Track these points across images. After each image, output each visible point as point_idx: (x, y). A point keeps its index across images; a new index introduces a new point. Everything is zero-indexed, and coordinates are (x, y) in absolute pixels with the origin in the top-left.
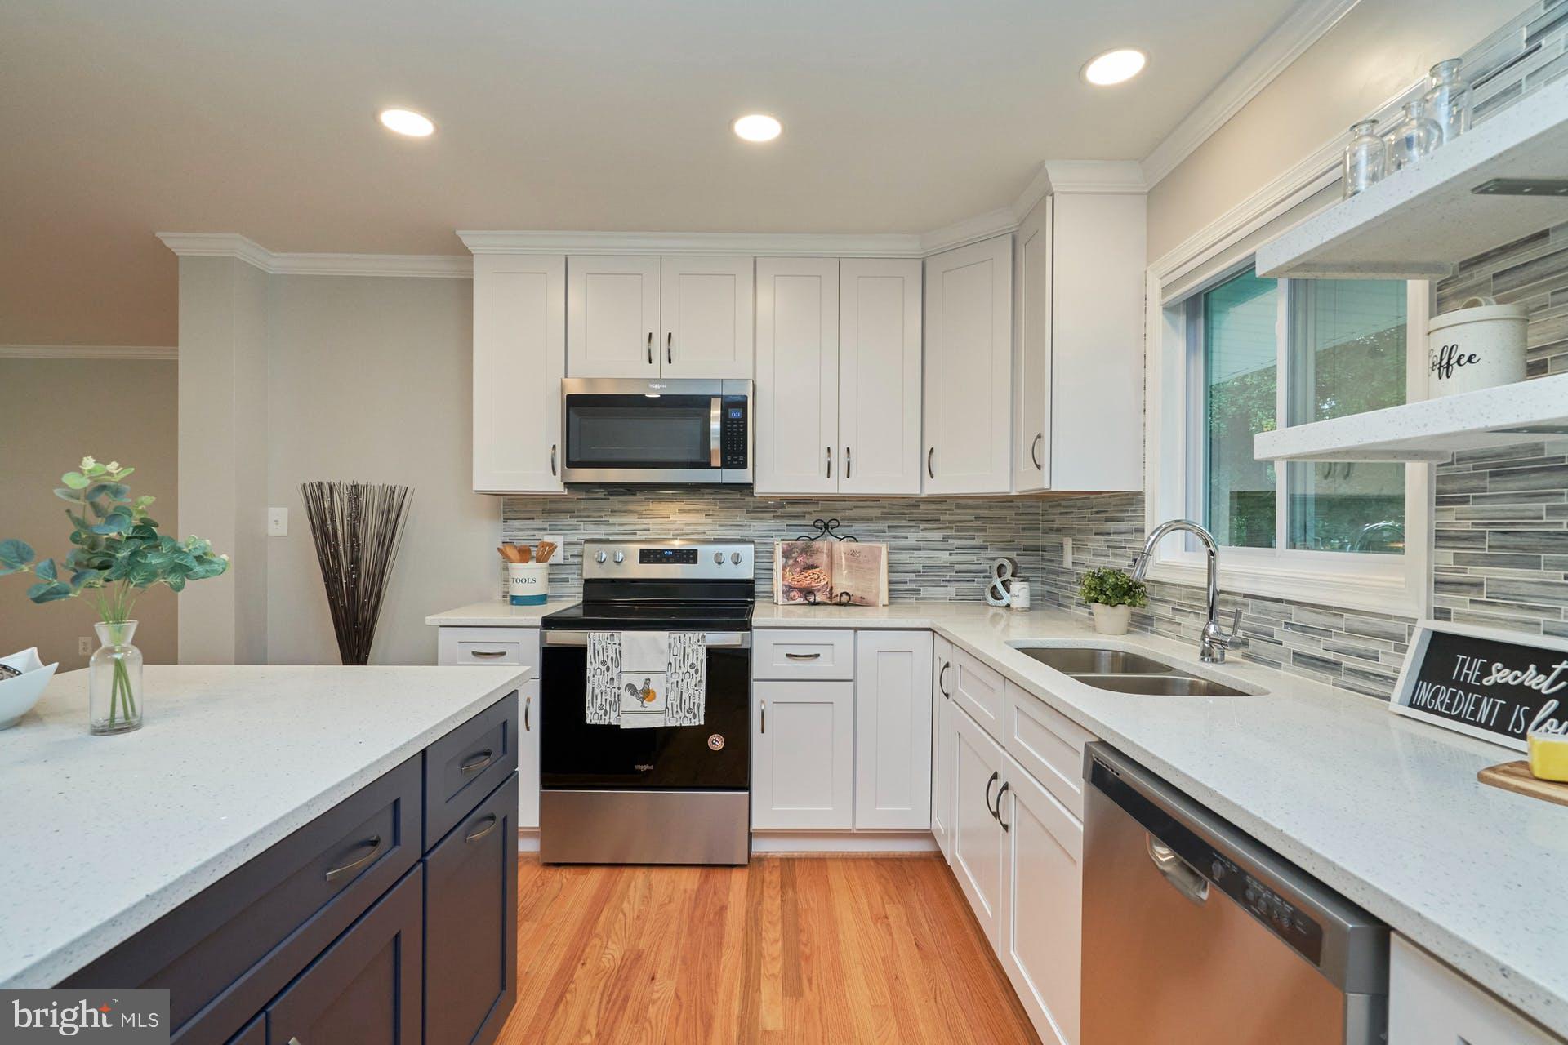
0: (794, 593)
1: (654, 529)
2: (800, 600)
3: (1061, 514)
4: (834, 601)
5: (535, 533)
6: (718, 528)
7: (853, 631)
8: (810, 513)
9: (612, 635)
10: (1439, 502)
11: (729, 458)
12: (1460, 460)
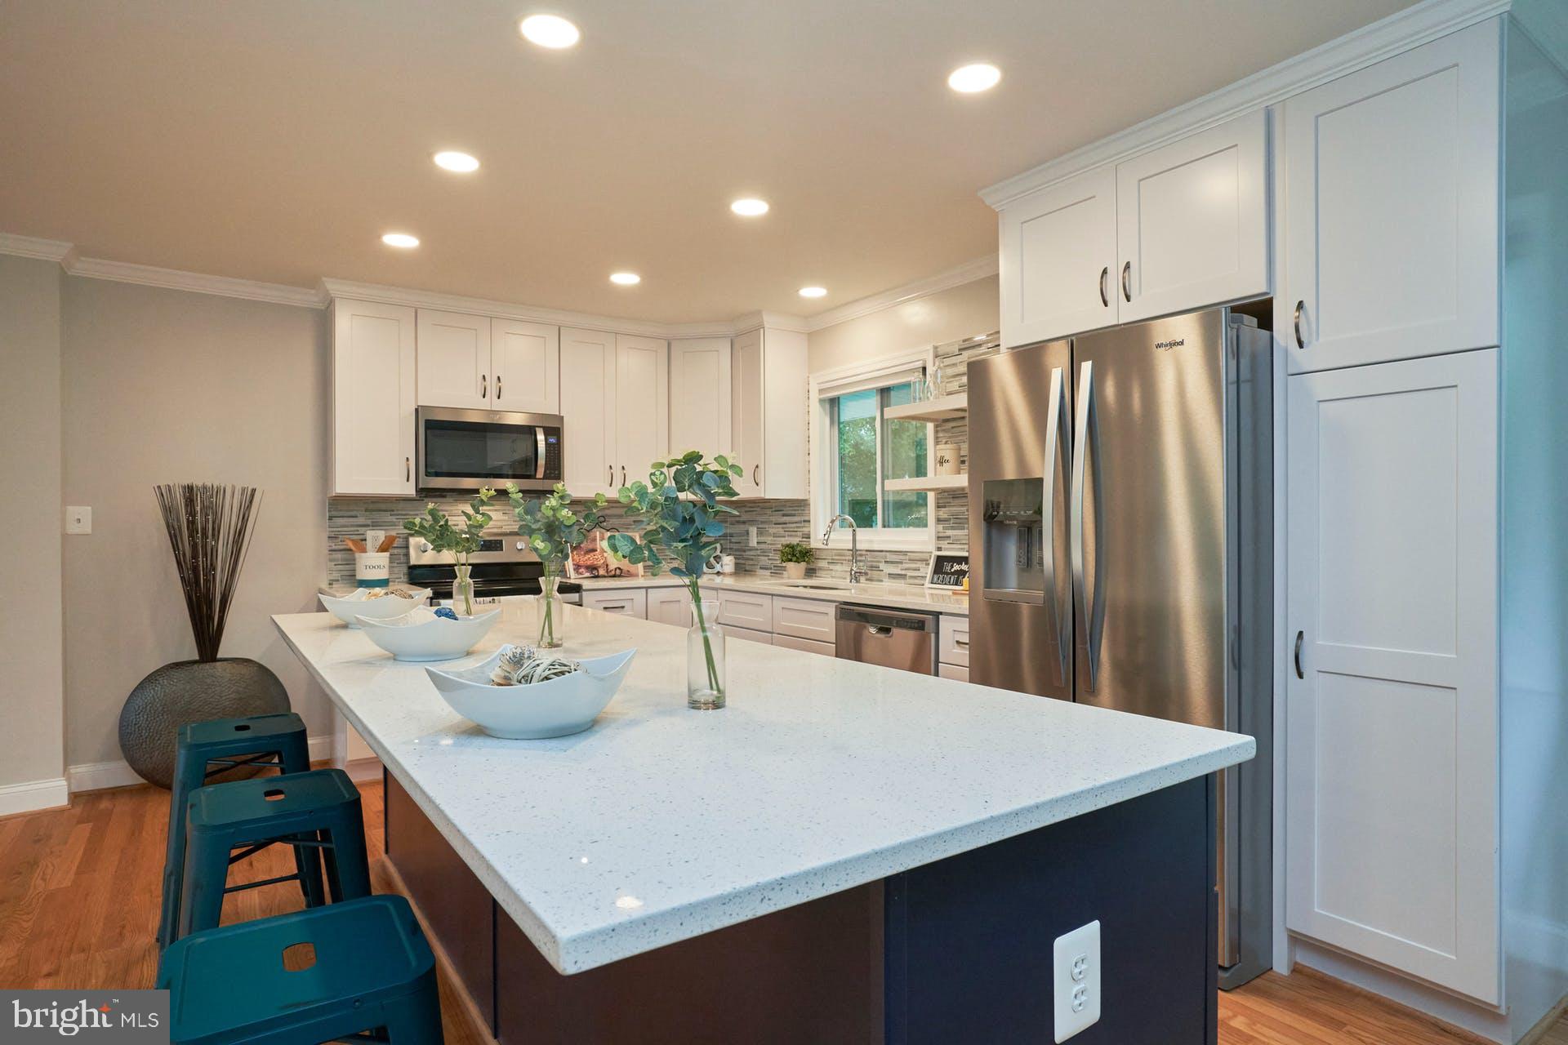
0: (582, 570)
2: (588, 575)
3: (746, 512)
4: (611, 574)
5: (359, 529)
6: (512, 523)
7: (644, 590)
8: (580, 512)
9: (493, 600)
10: (938, 507)
11: (548, 472)
12: (945, 492)
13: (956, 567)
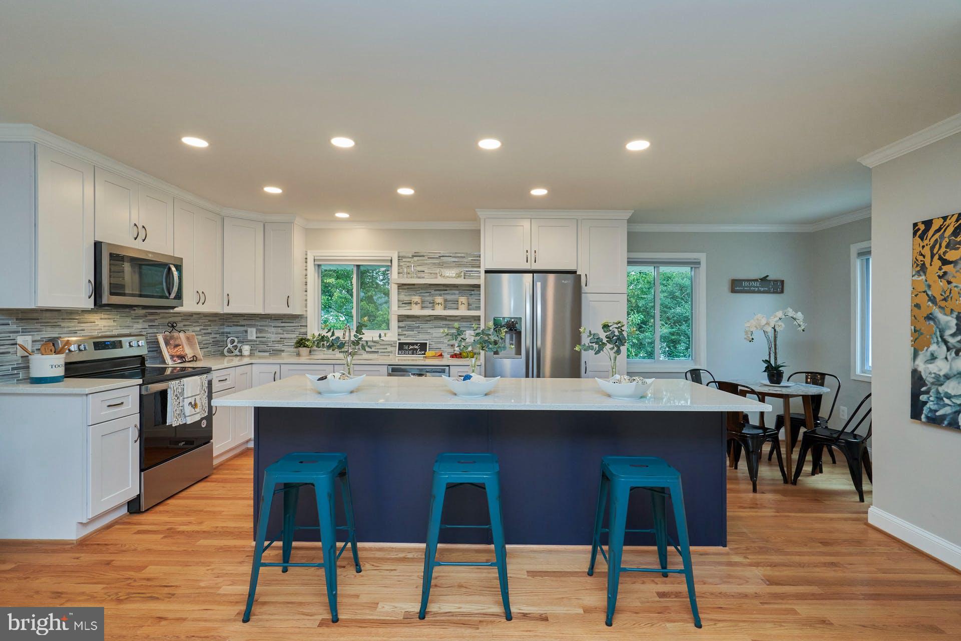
0: (175, 359)
1: (87, 330)
2: (179, 361)
4: (190, 360)
5: (10, 334)
6: (123, 328)
9: (180, 381)
10: (398, 322)
11: (177, 294)
13: (411, 347)
